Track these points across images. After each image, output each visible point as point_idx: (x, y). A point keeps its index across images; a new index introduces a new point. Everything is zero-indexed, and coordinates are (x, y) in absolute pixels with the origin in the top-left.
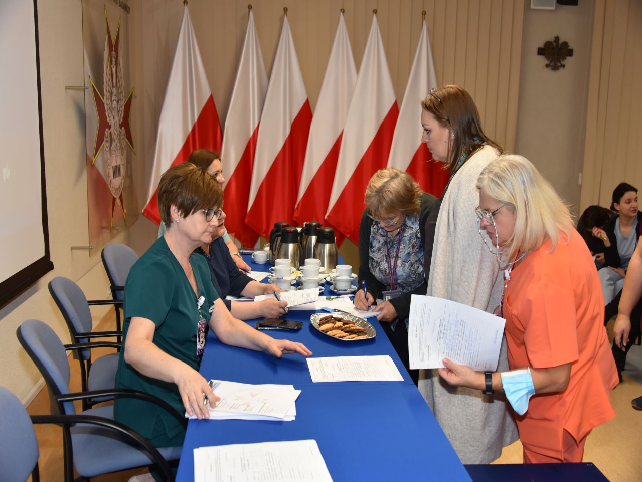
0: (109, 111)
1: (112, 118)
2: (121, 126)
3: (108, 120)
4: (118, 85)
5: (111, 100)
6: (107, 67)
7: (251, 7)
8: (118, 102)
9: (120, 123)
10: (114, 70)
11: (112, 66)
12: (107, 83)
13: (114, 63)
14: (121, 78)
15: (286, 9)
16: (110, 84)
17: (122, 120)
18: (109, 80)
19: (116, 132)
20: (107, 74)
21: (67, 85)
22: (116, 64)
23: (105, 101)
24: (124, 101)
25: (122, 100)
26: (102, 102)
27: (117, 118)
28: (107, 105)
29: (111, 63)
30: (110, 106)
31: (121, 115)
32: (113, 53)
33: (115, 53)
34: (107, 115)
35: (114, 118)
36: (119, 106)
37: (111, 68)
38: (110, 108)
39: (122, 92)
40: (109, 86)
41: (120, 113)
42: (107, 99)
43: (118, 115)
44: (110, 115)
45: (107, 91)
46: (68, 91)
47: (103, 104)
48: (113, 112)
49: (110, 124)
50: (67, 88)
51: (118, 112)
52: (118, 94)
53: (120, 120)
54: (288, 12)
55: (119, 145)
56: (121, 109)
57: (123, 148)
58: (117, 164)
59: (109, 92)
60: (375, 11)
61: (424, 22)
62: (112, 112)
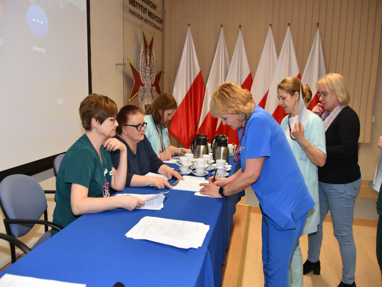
0: (143, 78)
1: (146, 81)
2: (152, 86)
3: (142, 82)
4: (151, 65)
5: (145, 72)
6: (143, 56)
7: (222, 26)
8: (151, 74)
9: (152, 84)
10: (148, 58)
11: (147, 56)
12: (142, 63)
13: (148, 53)
14: (154, 62)
15: (240, 26)
16: (145, 64)
17: (153, 83)
18: (144, 62)
19: (148, 88)
20: (142, 59)
21: (117, 63)
22: (150, 55)
23: (140, 72)
24: (155, 73)
25: (154, 73)
26: (138, 72)
27: (149, 82)
28: (142, 74)
29: (146, 54)
30: (144, 75)
31: (153, 80)
32: (148, 49)
33: (149, 50)
34: (141, 79)
35: (147, 81)
36: (151, 76)
37: (146, 57)
38: (144, 76)
39: (154, 69)
40: (143, 65)
41: (152, 79)
42: (142, 71)
43: (151, 80)
44: (144, 80)
45: (142, 67)
46: (117, 66)
47: (139, 74)
48: (147, 78)
49: (144, 84)
50: (117, 64)
51: (151, 79)
52: (150, 70)
53: (151, 83)
54: (241, 27)
55: (150, 94)
56: (153, 77)
57: (154, 96)
58: (148, 104)
59: (143, 68)
60: (289, 24)
61: (318, 29)
62: (145, 78)
